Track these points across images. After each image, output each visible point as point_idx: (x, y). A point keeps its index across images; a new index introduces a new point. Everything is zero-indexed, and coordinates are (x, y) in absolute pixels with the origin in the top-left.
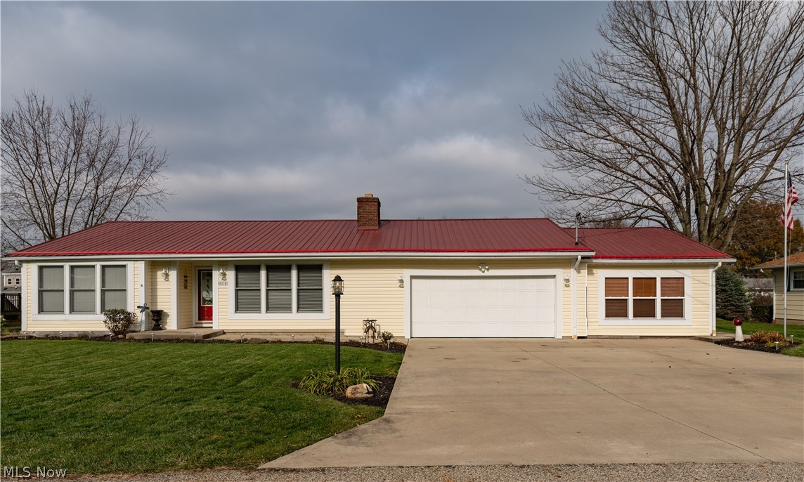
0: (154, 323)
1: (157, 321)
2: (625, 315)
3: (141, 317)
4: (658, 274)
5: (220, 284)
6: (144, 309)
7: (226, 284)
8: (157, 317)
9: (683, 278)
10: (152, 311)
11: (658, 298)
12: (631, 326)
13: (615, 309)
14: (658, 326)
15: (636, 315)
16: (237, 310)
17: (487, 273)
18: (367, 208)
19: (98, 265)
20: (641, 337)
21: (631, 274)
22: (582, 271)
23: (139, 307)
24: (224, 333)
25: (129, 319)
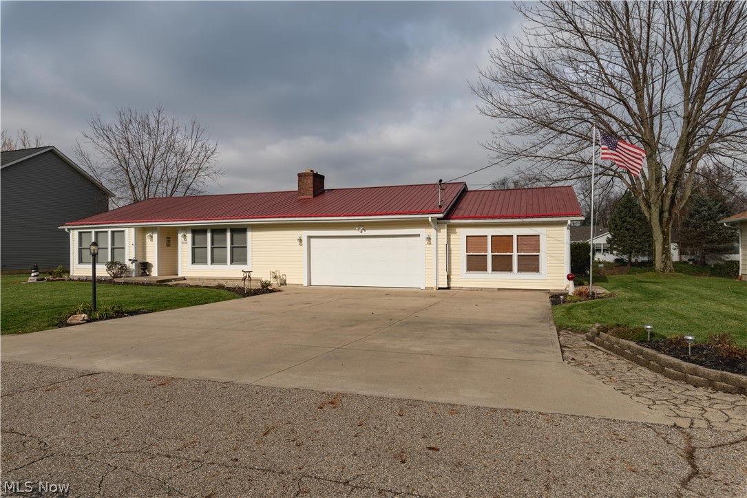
0: (142, 271)
1: (144, 270)
2: (485, 269)
3: (132, 266)
4: (515, 232)
5: (182, 243)
6: (133, 261)
7: (186, 243)
8: (145, 267)
9: (539, 236)
10: (140, 263)
11: (515, 254)
12: (490, 279)
13: (476, 264)
14: (515, 280)
15: (494, 269)
16: (194, 262)
17: (364, 233)
18: (305, 181)
19: (109, 230)
20: (499, 289)
21: (489, 232)
22: (442, 230)
23: (129, 260)
24: (185, 279)
25: (123, 268)
